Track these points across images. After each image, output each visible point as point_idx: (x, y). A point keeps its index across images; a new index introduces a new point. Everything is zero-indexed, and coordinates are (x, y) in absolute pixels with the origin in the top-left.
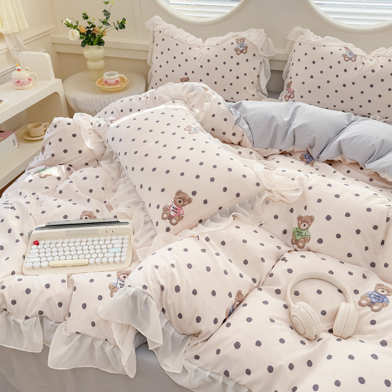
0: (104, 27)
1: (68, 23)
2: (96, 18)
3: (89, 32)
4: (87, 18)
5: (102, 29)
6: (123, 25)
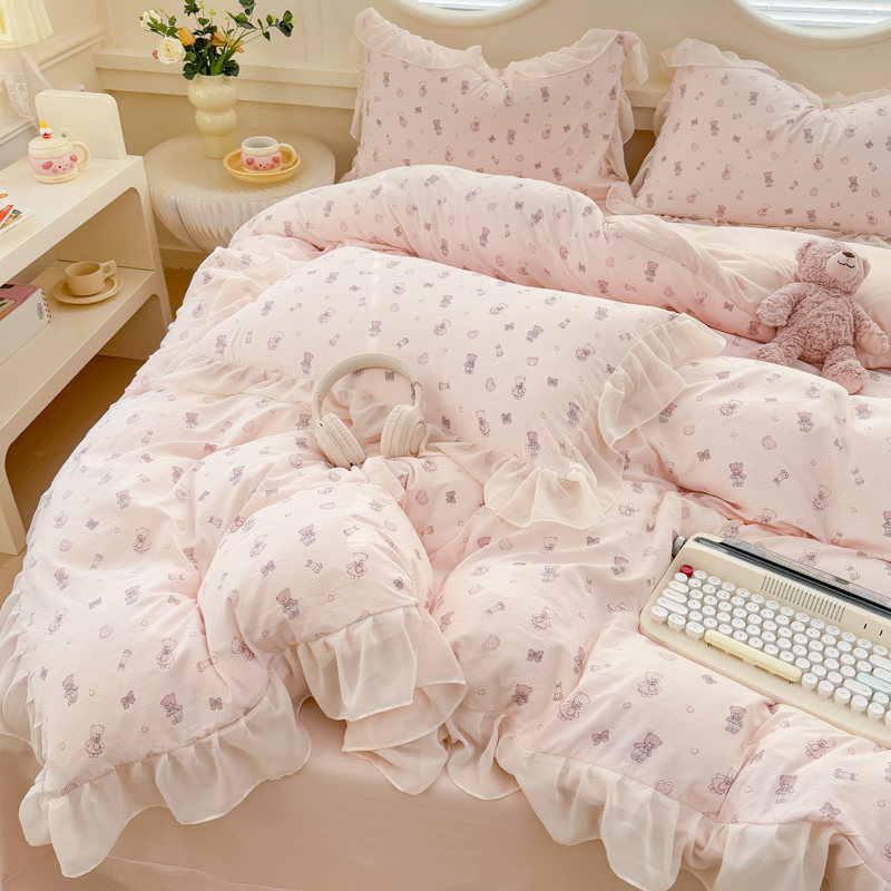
0: (240, 30)
1: (155, 22)
2: (220, 11)
3: (201, 42)
4: (196, 10)
5: (234, 37)
6: (286, 28)
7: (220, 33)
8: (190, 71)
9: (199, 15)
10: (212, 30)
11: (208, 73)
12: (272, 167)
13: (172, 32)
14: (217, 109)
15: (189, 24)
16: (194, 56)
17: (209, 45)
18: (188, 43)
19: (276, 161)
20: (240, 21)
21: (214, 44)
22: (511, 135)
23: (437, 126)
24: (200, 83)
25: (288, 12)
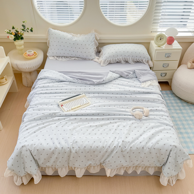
1: (8, 32)
2: (19, 28)
4: (14, 29)
5: (22, 33)
6: (32, 31)
7: (19, 32)
8: (15, 39)
9: (15, 29)
11: (18, 40)
13: (11, 34)
14: (21, 46)
15: (13, 31)
17: (18, 35)
18: (14, 35)
19: (33, 54)
20: (23, 30)
24: (16, 41)
25: (32, 28)
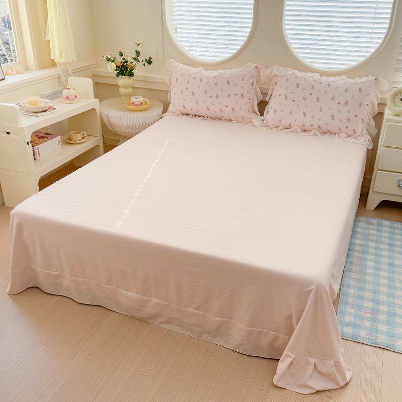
0: (135, 62)
2: (129, 56)
3: (123, 66)
4: (122, 56)
5: (133, 64)
6: (150, 62)
7: (129, 63)
8: (118, 75)
10: (126, 62)
11: (124, 75)
12: (140, 105)
13: (113, 61)
14: (126, 87)
15: (120, 60)
16: (119, 70)
17: (125, 67)
18: (118, 65)
19: (142, 103)
20: (135, 59)
21: (127, 66)
22: (217, 96)
23: (193, 93)
24: (121, 78)
25: (150, 57)
